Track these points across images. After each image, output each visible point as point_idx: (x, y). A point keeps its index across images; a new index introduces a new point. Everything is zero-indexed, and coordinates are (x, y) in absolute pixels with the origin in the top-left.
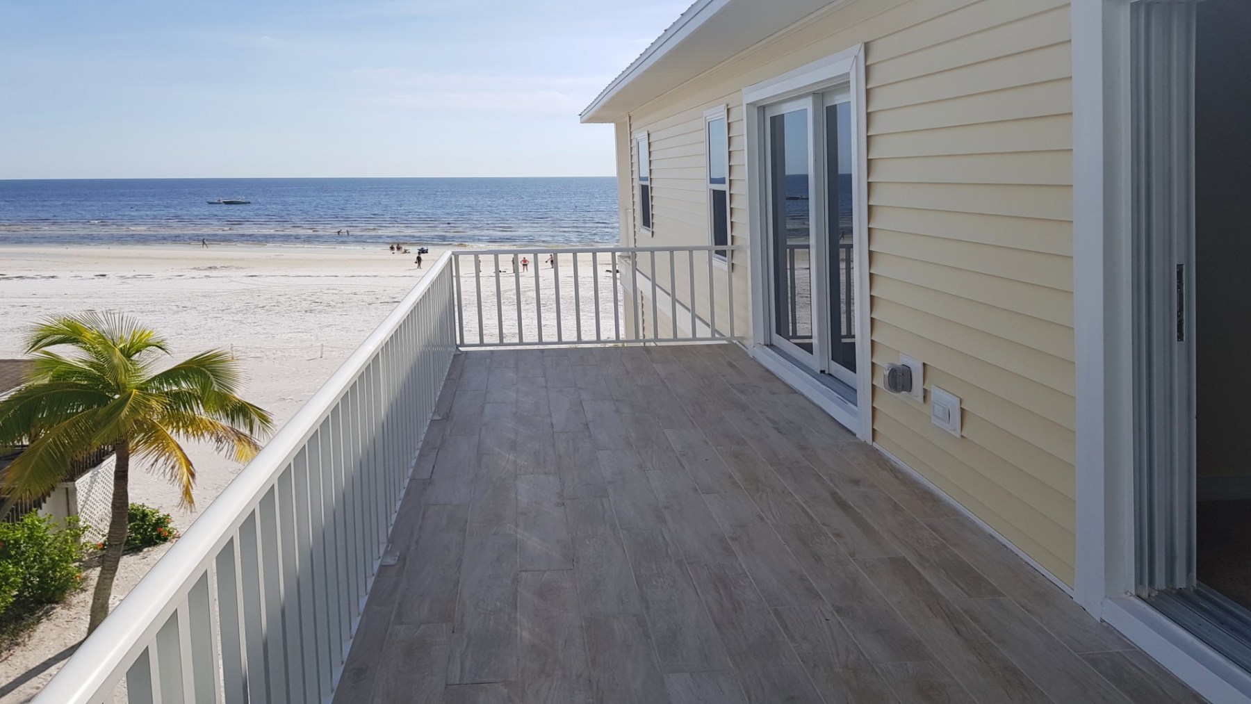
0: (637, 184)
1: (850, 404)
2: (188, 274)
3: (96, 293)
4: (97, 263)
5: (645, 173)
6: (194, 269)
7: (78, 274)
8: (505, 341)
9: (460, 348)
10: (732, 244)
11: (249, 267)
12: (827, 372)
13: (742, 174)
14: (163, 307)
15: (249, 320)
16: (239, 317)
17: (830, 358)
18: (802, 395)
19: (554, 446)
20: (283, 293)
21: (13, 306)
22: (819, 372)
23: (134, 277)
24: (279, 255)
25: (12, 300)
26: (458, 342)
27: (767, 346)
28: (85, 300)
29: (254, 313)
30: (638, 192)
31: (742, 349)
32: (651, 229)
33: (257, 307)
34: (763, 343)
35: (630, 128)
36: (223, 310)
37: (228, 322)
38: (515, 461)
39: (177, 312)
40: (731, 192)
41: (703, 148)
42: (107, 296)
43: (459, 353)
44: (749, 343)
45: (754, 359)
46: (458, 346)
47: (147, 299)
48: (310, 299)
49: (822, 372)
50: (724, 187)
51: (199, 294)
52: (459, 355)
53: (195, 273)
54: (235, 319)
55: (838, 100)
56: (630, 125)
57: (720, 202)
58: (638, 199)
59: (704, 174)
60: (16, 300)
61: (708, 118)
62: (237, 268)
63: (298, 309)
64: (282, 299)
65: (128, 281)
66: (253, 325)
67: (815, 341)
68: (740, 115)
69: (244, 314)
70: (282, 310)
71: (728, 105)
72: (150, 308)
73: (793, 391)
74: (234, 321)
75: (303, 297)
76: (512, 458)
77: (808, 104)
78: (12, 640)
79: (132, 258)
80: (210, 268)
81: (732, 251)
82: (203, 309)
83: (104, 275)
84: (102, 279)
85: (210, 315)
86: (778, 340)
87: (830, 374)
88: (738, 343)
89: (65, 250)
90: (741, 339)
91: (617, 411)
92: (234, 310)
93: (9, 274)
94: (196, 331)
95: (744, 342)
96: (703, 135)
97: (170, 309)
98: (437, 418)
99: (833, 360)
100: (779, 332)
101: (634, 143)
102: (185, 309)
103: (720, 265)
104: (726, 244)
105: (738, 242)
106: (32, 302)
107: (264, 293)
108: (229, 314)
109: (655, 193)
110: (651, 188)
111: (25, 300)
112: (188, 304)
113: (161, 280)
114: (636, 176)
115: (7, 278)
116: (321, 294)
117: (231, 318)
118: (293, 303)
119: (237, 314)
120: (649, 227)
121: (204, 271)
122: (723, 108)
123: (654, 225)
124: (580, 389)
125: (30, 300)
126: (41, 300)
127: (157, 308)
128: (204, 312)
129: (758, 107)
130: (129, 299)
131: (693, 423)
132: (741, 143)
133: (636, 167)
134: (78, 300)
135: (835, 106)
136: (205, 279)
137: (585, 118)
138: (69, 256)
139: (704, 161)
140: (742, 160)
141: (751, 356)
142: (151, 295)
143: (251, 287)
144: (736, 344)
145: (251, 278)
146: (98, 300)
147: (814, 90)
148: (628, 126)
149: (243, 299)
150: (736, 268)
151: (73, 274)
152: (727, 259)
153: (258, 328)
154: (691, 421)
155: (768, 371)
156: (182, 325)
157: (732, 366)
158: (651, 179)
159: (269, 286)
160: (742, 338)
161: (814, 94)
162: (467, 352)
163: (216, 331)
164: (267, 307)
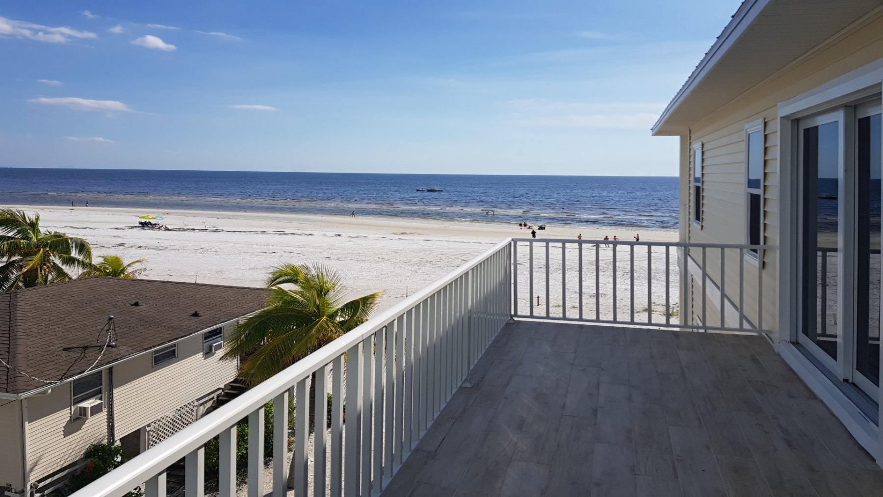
0: (693, 185)
1: (872, 424)
2: (389, 237)
3: (333, 246)
4: (337, 227)
5: (698, 174)
6: (393, 233)
7: (325, 233)
8: (551, 315)
9: (514, 318)
10: (765, 244)
11: (427, 234)
12: (850, 381)
13: (774, 181)
14: (370, 258)
15: (421, 271)
16: (414, 268)
17: (855, 366)
18: (822, 401)
19: (557, 431)
20: (444, 253)
21: (286, 252)
22: (842, 381)
23: (357, 237)
24: (446, 227)
25: (286, 248)
26: (513, 313)
27: (792, 343)
28: (326, 251)
29: (425, 266)
30: (693, 191)
31: (769, 343)
32: (700, 223)
33: (427, 261)
34: (788, 340)
35: (690, 140)
36: (406, 263)
37: (408, 271)
38: (516, 444)
39: (378, 262)
40: (766, 197)
41: (743, 157)
42: (339, 248)
43: (513, 322)
44: (776, 336)
45: (778, 355)
46: (512, 317)
47: (362, 252)
48: (461, 258)
49: (846, 380)
50: (759, 192)
51: (393, 250)
52: (512, 324)
53: (393, 237)
54: (412, 269)
55: (871, 112)
56: (690, 137)
57: (755, 204)
58: (693, 198)
59: (743, 180)
60: (288, 248)
61: (748, 130)
62: (419, 234)
63: (452, 265)
64: (443, 257)
65: (353, 239)
66: (423, 274)
67: (839, 340)
68: (776, 126)
69: (418, 266)
70: (442, 265)
71: (765, 119)
72: (363, 258)
73: (814, 396)
74: (411, 270)
75: (457, 256)
76: (515, 439)
77: (839, 117)
78: (243, 479)
79: (358, 224)
80: (403, 233)
81: (764, 250)
82: (394, 261)
83: (340, 235)
84: (338, 237)
85: (398, 265)
86: (803, 339)
87: (853, 384)
88: (765, 335)
89: (321, 217)
90: (768, 333)
91: (629, 399)
92: (412, 263)
93: (287, 231)
94: (388, 276)
95: (772, 336)
96: (743, 146)
97: (375, 260)
98: (468, 385)
99: (857, 369)
100: (805, 332)
101: (692, 153)
102: (383, 260)
103: (752, 261)
104: (758, 243)
105: (770, 243)
106: (297, 250)
107: (433, 252)
108: (409, 265)
109: (706, 194)
110: (703, 189)
111: (293, 249)
112: (386, 257)
113: (372, 240)
114: (692, 179)
115: (285, 234)
116: (469, 255)
117: (410, 268)
118: (450, 260)
119: (414, 265)
120: (699, 221)
121: (398, 236)
122: (760, 122)
123: (704, 220)
124: (602, 369)
125: (296, 249)
126: (302, 249)
127: (367, 259)
128: (394, 263)
129: (792, 120)
130: (352, 252)
131: (700, 422)
132: (775, 153)
133: (692, 172)
134: (322, 250)
135: (869, 118)
136: (398, 241)
137: (655, 131)
138: (322, 221)
139: (743, 168)
140: (775, 167)
141: (776, 351)
142: (364, 250)
143: (425, 247)
144: (764, 336)
145: (426, 241)
146: (334, 251)
147: (845, 102)
148: (689, 137)
149: (419, 255)
150: (767, 267)
151: (322, 233)
152: (758, 255)
153: (426, 276)
154: (699, 419)
155: (791, 369)
156: (380, 271)
157: (754, 360)
158: (703, 181)
159: (437, 248)
160: (770, 332)
161: (846, 106)
162: (519, 322)
163: (399, 277)
164: (433, 262)
